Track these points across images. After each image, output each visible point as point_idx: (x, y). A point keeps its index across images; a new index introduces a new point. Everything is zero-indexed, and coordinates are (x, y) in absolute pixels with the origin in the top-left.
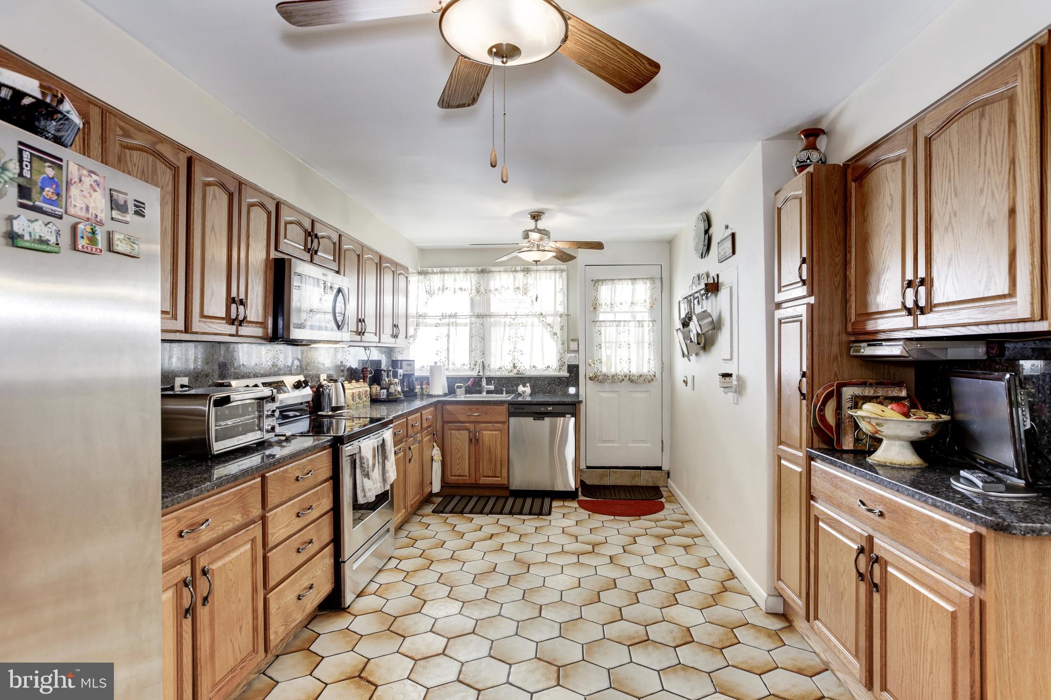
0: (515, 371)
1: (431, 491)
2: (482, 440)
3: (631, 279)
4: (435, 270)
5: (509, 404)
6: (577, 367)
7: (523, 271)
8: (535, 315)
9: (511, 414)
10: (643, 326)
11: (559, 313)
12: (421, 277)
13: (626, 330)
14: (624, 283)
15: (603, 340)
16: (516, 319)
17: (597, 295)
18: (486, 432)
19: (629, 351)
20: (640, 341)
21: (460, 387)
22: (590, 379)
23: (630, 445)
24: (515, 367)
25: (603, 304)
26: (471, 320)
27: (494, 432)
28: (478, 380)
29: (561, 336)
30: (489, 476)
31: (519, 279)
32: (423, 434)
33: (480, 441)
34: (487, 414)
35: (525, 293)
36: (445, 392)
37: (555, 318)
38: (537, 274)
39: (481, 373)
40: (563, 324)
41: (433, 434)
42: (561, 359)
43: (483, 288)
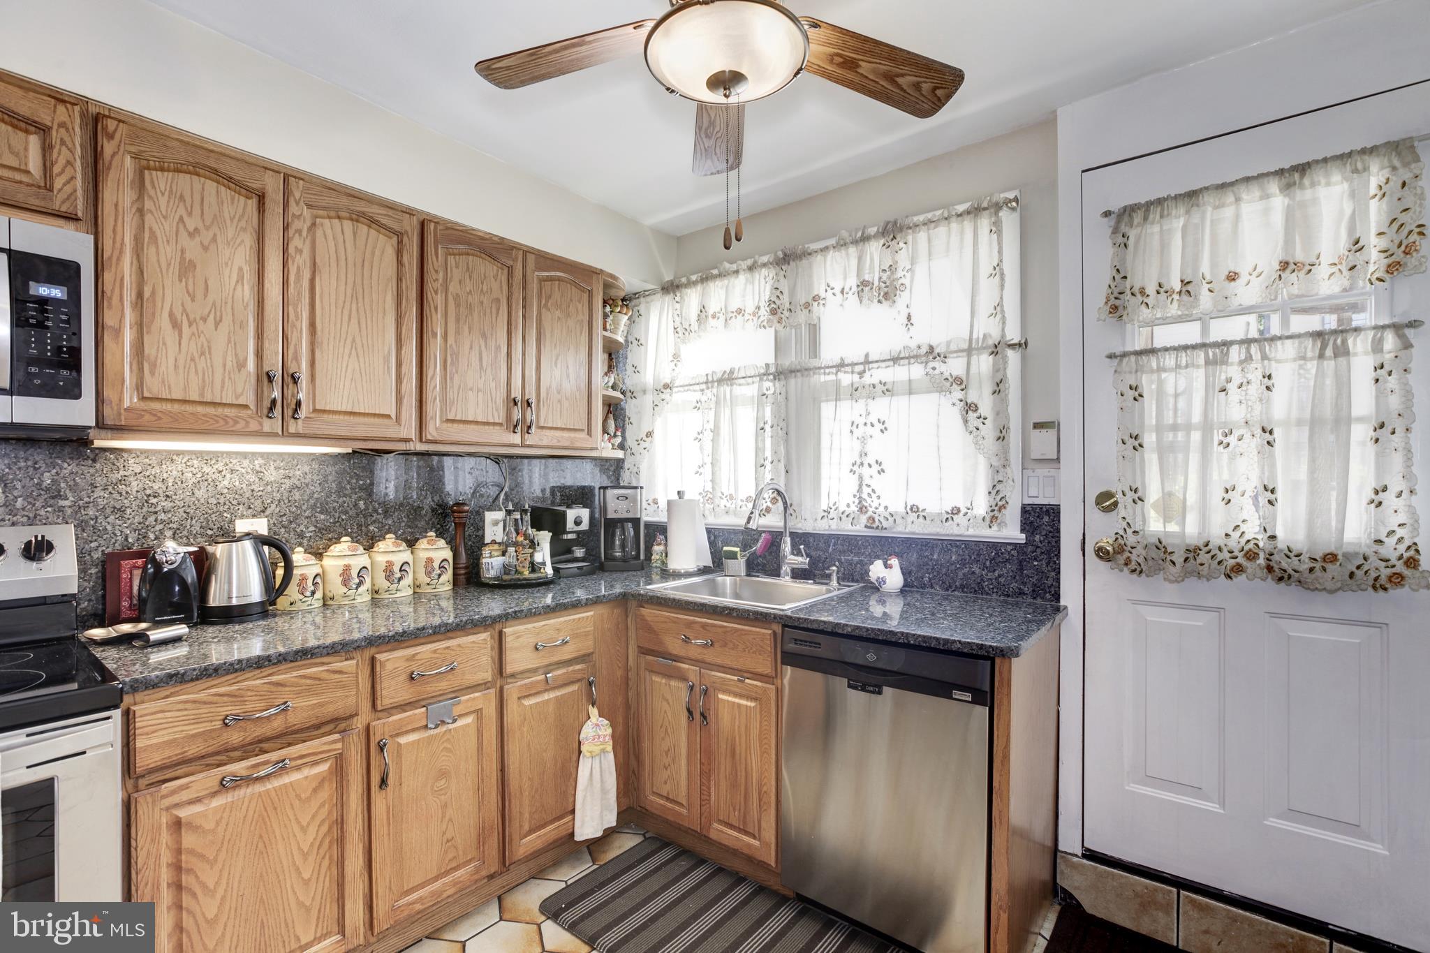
0: (863, 519)
2: (717, 715)
3: (1280, 173)
4: (694, 278)
5: (784, 626)
6: (1053, 512)
7: (883, 233)
8: (916, 357)
9: (789, 658)
10: (1342, 352)
11: (990, 342)
12: (668, 298)
13: (1255, 376)
14: (1244, 196)
15: (1151, 419)
16: (867, 374)
17: (1123, 261)
18: (725, 697)
19: (1272, 456)
20: (1328, 411)
21: (733, 556)
22: (1102, 554)
23: (1272, 822)
24: (862, 509)
25: (1151, 289)
26: (760, 388)
27: (744, 702)
28: (775, 539)
29: (998, 414)
30: (731, 826)
31: (872, 259)
32: (512, 690)
33: (712, 718)
34: (725, 645)
35: (886, 294)
36: (702, 564)
37: (974, 358)
38: (922, 235)
39: (782, 524)
40: (1005, 375)
41: (585, 683)
42: (999, 487)
43: (785, 299)
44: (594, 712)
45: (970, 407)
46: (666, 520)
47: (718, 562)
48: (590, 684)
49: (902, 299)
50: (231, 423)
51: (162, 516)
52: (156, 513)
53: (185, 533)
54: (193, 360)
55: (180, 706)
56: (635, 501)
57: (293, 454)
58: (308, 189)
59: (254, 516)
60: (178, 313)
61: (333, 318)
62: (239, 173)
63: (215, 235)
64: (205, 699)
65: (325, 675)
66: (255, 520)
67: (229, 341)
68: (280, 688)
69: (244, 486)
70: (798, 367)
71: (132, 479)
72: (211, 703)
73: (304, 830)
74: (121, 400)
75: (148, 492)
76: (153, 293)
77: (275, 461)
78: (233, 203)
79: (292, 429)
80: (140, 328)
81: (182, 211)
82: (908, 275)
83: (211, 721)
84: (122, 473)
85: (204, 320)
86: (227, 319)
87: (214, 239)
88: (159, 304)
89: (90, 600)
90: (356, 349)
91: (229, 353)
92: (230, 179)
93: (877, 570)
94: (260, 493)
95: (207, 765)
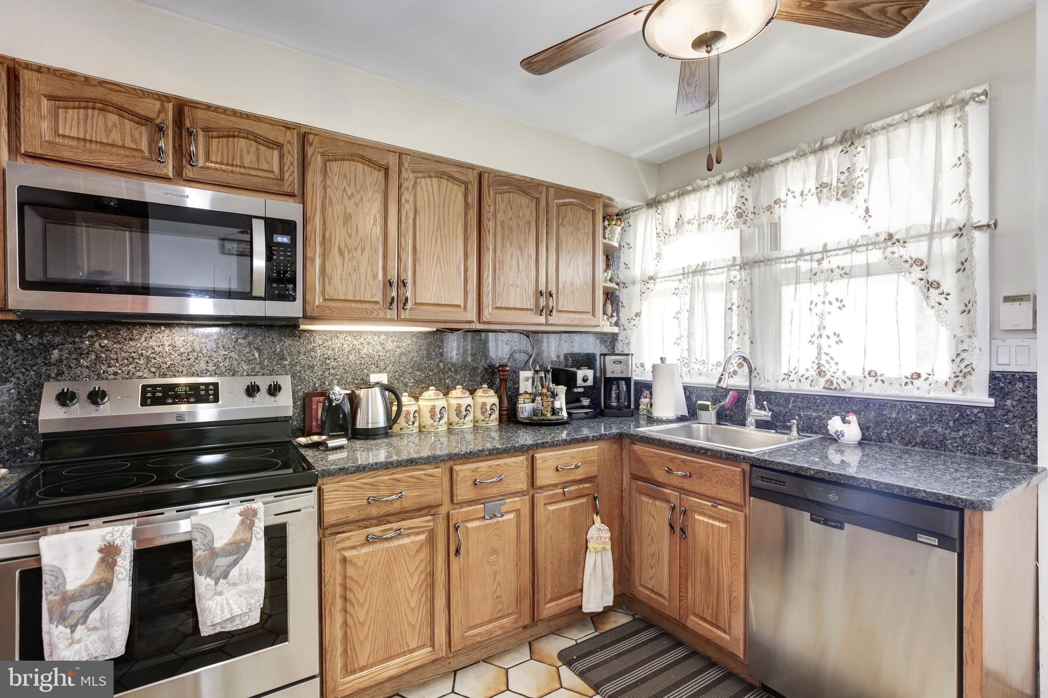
0: (822, 382)
1: (581, 607)
2: (694, 532)
4: (672, 194)
5: (752, 466)
6: (1028, 380)
7: (841, 141)
8: (874, 244)
9: (756, 492)
12: (652, 211)
16: (826, 261)
18: (701, 518)
21: (705, 408)
24: (821, 373)
26: (728, 276)
27: (717, 523)
28: (741, 397)
29: (962, 289)
30: (705, 620)
31: (830, 165)
32: (540, 497)
33: (689, 532)
34: (701, 477)
35: (844, 192)
36: (679, 414)
37: (936, 242)
38: (881, 139)
39: (747, 384)
40: (971, 255)
41: (591, 497)
42: (963, 355)
43: (750, 206)
44: (597, 519)
45: (932, 285)
46: (651, 379)
47: (693, 413)
48: (595, 498)
49: (860, 197)
50: (370, 313)
51: (332, 371)
52: (329, 369)
53: (344, 382)
54: (350, 275)
55: (346, 488)
56: (627, 364)
57: (402, 332)
58: (413, 160)
59: (380, 372)
60: (343, 247)
61: (426, 243)
62: (375, 156)
63: (362, 196)
64: (359, 485)
65: (423, 477)
66: (380, 375)
67: (369, 262)
68: (398, 483)
69: (375, 353)
70: (762, 259)
71: (317, 348)
72: (361, 488)
73: (412, 575)
74: (314, 301)
75: (325, 356)
76: (330, 235)
77: (391, 337)
78: (371, 175)
79: (403, 317)
80: (324, 257)
81: (345, 184)
82: (866, 175)
83: (361, 500)
84: (313, 345)
85: (356, 249)
86: (368, 248)
87: (361, 199)
88: (333, 242)
89: (297, 421)
90: (440, 262)
91: (369, 269)
92: (370, 161)
93: (835, 424)
94: (383, 358)
95: (359, 527)
